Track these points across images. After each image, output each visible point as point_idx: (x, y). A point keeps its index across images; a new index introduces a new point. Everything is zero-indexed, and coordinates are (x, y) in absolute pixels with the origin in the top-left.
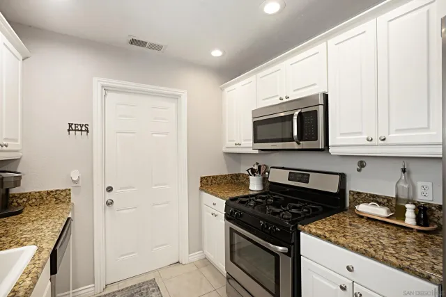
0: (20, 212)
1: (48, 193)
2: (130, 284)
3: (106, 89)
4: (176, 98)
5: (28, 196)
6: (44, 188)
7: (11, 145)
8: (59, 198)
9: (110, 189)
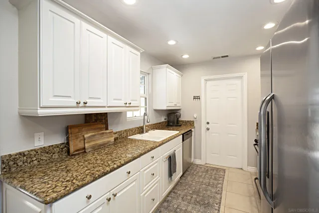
0: (180, 126)
1: (188, 121)
2: (214, 166)
3: (206, 80)
4: (241, 77)
5: (183, 121)
6: (187, 119)
7: (178, 105)
8: (191, 123)
9: (208, 123)
